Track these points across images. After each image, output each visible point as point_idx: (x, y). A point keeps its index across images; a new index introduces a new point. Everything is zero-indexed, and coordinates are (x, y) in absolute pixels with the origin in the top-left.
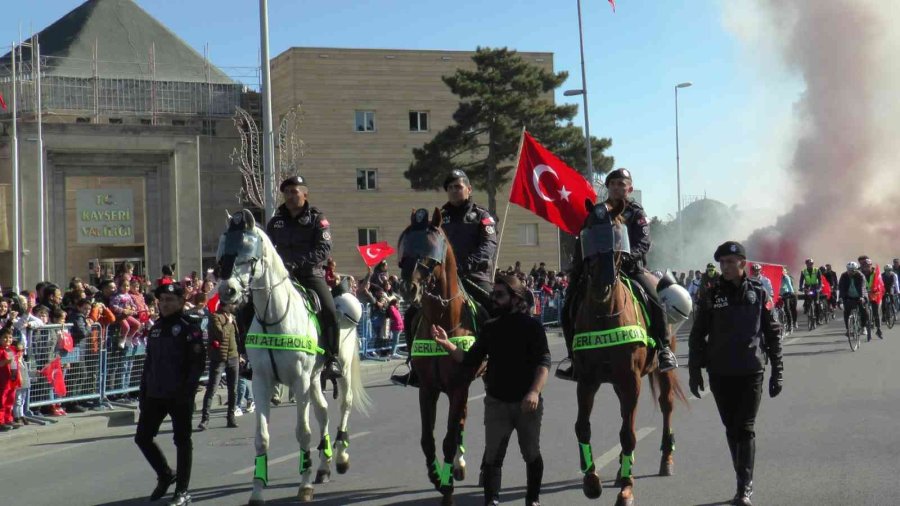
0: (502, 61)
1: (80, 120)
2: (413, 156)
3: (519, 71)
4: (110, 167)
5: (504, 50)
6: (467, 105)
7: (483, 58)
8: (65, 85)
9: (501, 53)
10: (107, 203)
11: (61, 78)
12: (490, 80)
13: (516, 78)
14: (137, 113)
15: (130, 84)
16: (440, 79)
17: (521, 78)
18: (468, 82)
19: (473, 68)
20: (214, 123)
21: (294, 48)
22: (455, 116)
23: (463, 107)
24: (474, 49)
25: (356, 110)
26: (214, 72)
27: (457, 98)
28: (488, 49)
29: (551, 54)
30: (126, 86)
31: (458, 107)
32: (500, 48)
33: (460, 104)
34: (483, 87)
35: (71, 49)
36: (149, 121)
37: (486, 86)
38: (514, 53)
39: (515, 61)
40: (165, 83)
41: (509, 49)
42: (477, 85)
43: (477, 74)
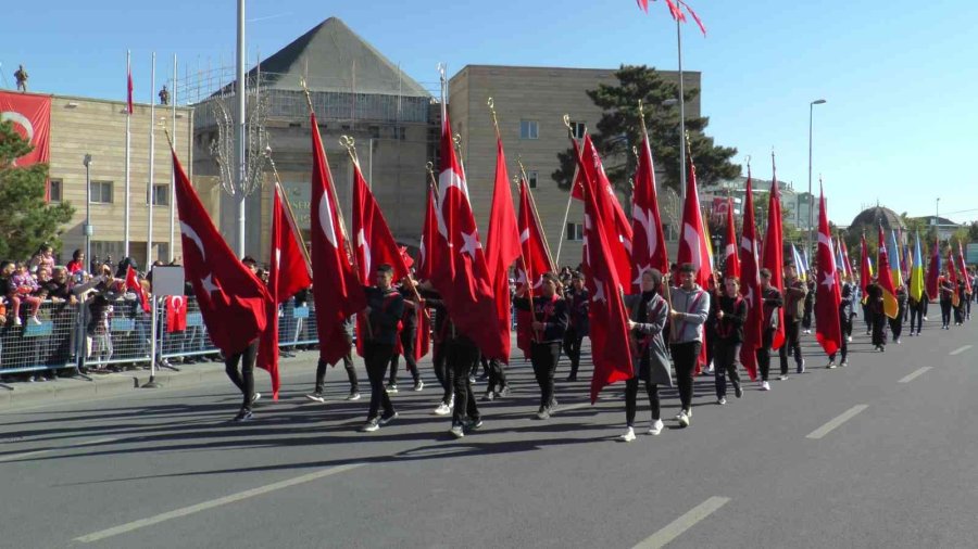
0: (641, 77)
1: (291, 125)
2: (558, 161)
3: (655, 86)
4: (299, 164)
5: (644, 68)
6: (610, 115)
7: (627, 75)
8: (282, 97)
9: (641, 70)
10: (294, 193)
11: (279, 91)
12: (628, 94)
13: (651, 92)
14: (339, 120)
15: (334, 96)
16: (584, 93)
17: (656, 92)
18: (608, 95)
19: (616, 84)
20: (403, 129)
21: (468, 66)
22: (598, 126)
23: (606, 118)
24: (618, 68)
25: (522, 120)
26: (405, 87)
27: (600, 109)
28: (631, 67)
29: (699, 73)
30: (331, 97)
31: (601, 117)
32: (641, 65)
33: (603, 115)
34: (620, 99)
35: (291, 67)
36: (348, 127)
37: (624, 99)
38: (652, 70)
39: (652, 78)
40: (364, 95)
41: (648, 67)
42: (616, 98)
43: (618, 89)
